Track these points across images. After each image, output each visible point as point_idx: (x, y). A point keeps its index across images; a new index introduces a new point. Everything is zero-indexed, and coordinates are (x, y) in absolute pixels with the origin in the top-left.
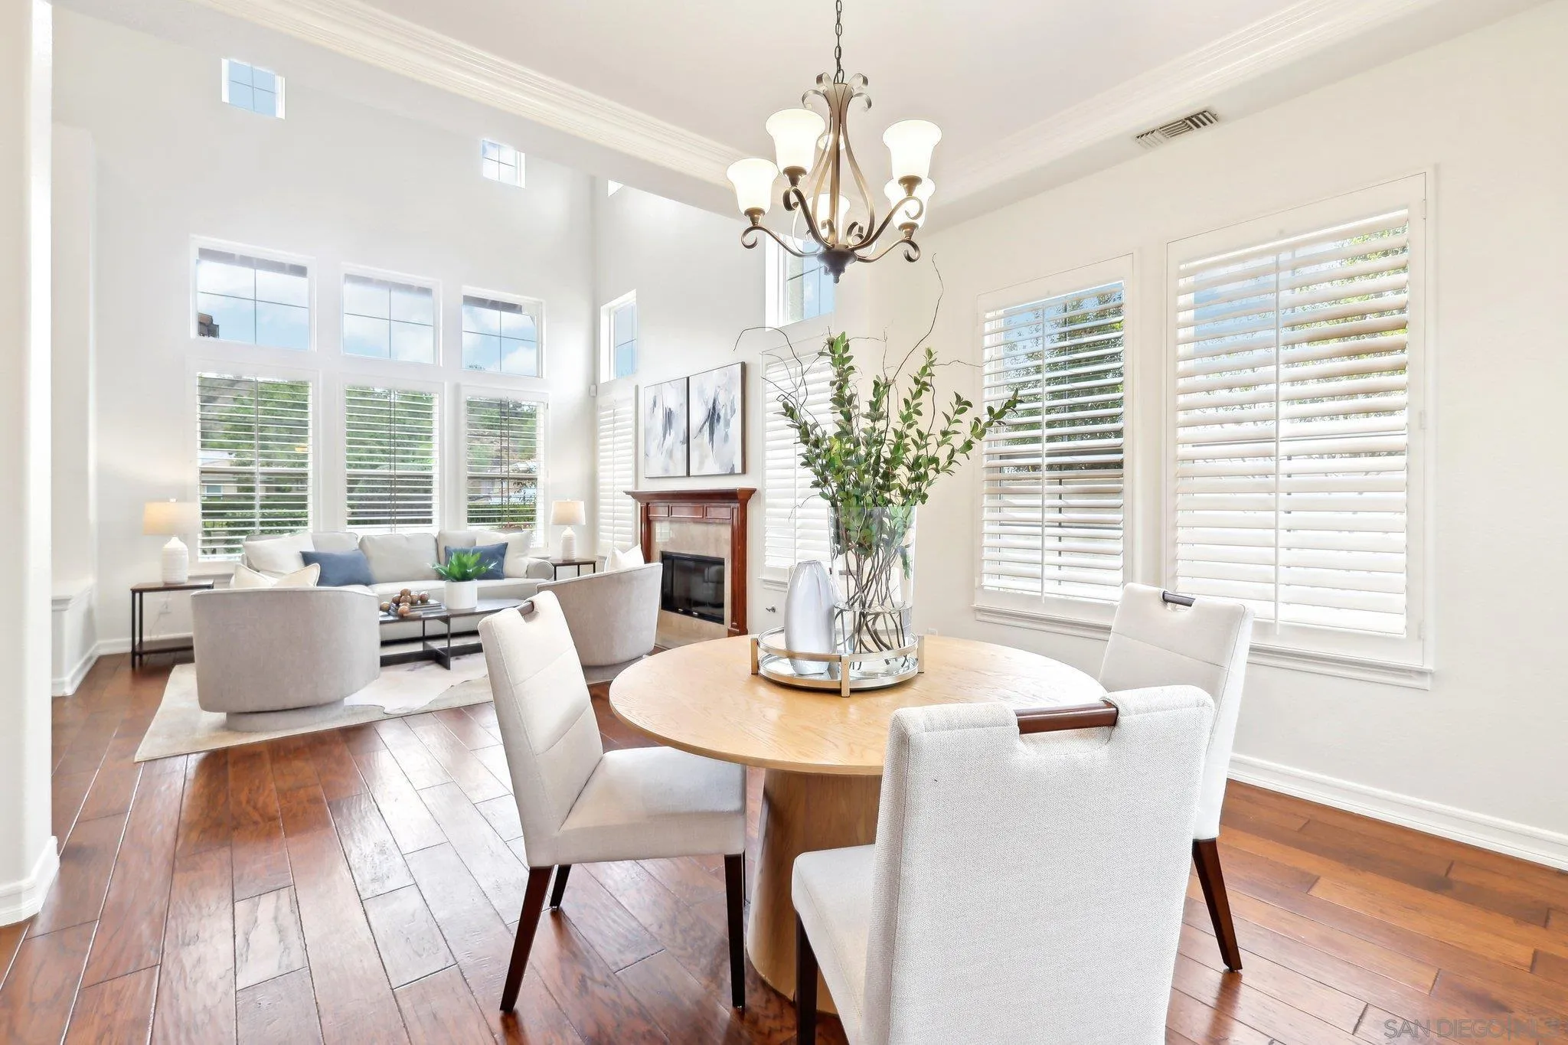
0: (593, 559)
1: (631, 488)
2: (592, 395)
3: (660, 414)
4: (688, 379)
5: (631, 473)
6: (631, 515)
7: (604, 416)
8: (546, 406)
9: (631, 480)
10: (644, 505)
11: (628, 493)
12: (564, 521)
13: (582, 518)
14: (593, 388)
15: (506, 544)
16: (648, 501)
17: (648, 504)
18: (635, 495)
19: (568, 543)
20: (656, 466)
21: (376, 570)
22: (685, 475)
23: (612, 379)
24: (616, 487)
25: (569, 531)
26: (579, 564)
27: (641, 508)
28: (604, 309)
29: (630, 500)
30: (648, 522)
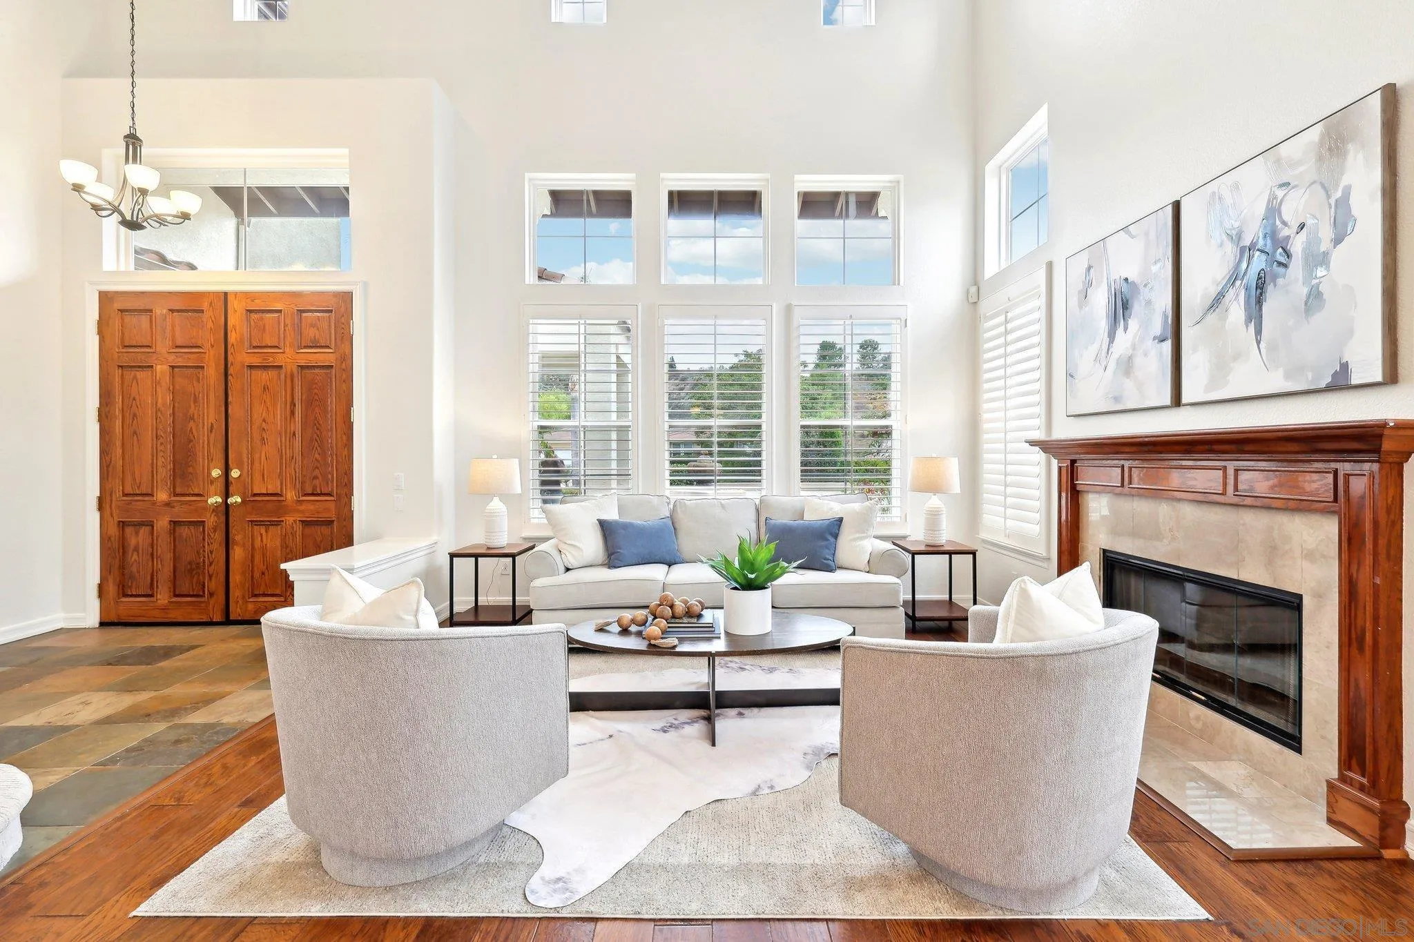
0: (972, 547)
1: (1039, 435)
2: (971, 300)
3: (1100, 300)
4: (1177, 206)
5: (1040, 410)
6: (1040, 482)
7: (991, 329)
8: (903, 323)
9: (1039, 422)
10: (1066, 464)
11: (1033, 443)
12: (930, 486)
13: (956, 486)
14: (973, 290)
15: (841, 520)
16: (1073, 457)
17: (1073, 462)
18: (1047, 447)
19: (933, 519)
20: (1092, 395)
21: (686, 544)
22: (1168, 402)
23: (1004, 265)
24: (1010, 436)
25: (935, 501)
26: (950, 553)
27: (1060, 468)
28: (990, 168)
29: (1038, 456)
30: (1073, 494)
